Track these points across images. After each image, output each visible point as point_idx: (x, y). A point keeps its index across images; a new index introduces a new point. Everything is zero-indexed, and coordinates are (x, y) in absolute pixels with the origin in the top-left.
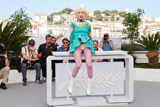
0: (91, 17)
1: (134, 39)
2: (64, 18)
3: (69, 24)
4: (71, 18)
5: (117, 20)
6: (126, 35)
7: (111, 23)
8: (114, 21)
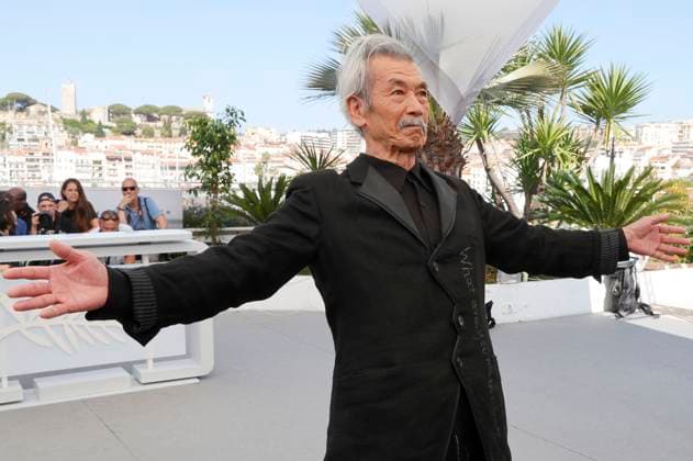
0: (100, 123)
1: (219, 195)
2: (7, 126)
3: (24, 143)
4: (30, 125)
5: (180, 135)
6: (195, 183)
7: (163, 145)
8: (171, 136)
